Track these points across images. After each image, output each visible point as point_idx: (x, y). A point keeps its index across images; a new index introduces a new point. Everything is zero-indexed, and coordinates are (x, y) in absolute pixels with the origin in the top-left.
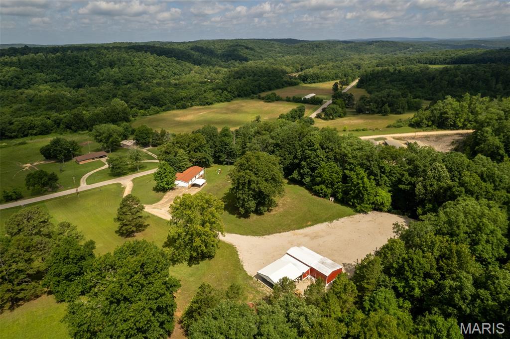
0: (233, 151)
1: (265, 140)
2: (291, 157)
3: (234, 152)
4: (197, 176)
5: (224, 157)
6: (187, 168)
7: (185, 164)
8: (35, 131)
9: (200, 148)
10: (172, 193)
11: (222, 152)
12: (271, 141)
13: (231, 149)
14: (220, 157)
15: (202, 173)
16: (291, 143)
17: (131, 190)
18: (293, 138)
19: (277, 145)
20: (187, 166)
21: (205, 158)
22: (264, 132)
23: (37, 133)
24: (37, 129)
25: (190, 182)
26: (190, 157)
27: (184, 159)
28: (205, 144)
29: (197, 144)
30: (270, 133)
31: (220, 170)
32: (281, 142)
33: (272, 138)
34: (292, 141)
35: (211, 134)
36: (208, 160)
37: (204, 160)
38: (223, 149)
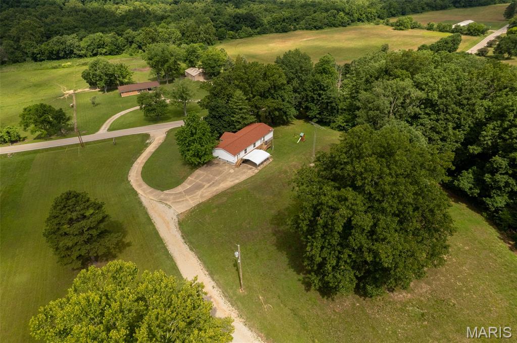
0: (332, 102)
1: (404, 89)
2: (461, 135)
3: (334, 104)
4: (258, 144)
5: (315, 110)
6: (246, 125)
7: (242, 117)
8: (105, 50)
9: (273, 92)
10: (205, 173)
11: (313, 102)
12: (417, 93)
13: (329, 98)
14: (307, 108)
15: (269, 136)
16: (465, 102)
17: (153, 151)
18: (471, 91)
19: (428, 103)
20: (246, 122)
21: (279, 110)
22: (399, 72)
23: (106, 52)
24: (107, 47)
25: (242, 155)
26: (252, 106)
27: (241, 109)
28: (283, 84)
29: (267, 84)
30: (413, 74)
31: (302, 134)
32: (440, 97)
33: (418, 86)
34: (468, 99)
35: (298, 68)
36: (285, 113)
37: (277, 113)
38: (315, 96)
